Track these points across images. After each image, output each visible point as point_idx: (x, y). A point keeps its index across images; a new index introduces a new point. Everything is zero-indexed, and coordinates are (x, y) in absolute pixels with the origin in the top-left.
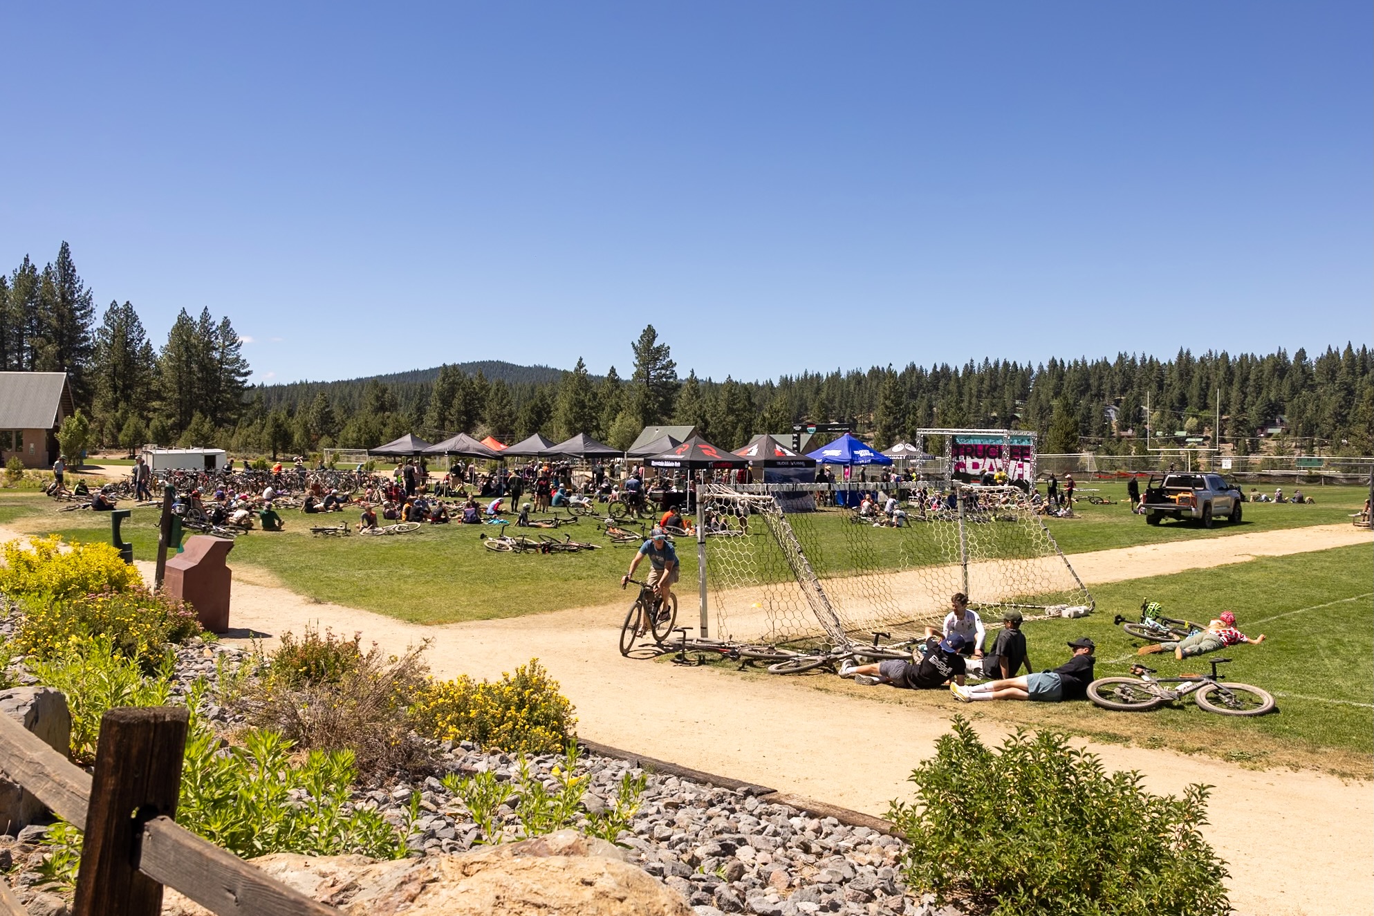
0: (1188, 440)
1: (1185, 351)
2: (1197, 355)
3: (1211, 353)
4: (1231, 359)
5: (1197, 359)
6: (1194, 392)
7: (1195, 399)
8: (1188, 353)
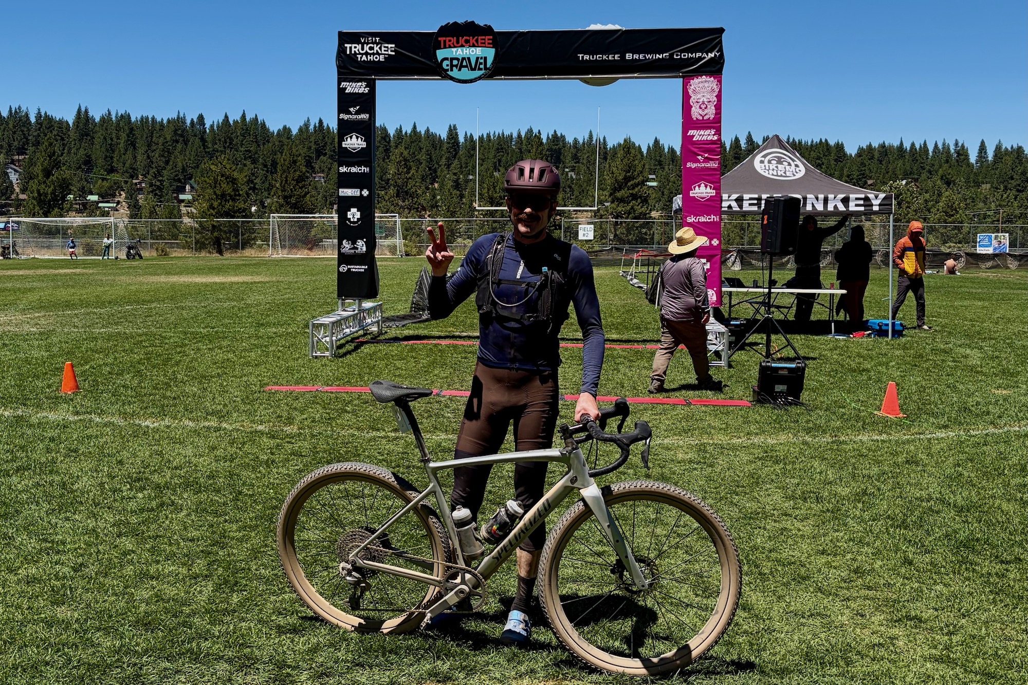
0: (100, 205)
1: (83, 109)
2: (97, 115)
3: (109, 113)
4: (133, 119)
5: (97, 119)
6: (98, 154)
7: (101, 162)
8: (86, 111)
